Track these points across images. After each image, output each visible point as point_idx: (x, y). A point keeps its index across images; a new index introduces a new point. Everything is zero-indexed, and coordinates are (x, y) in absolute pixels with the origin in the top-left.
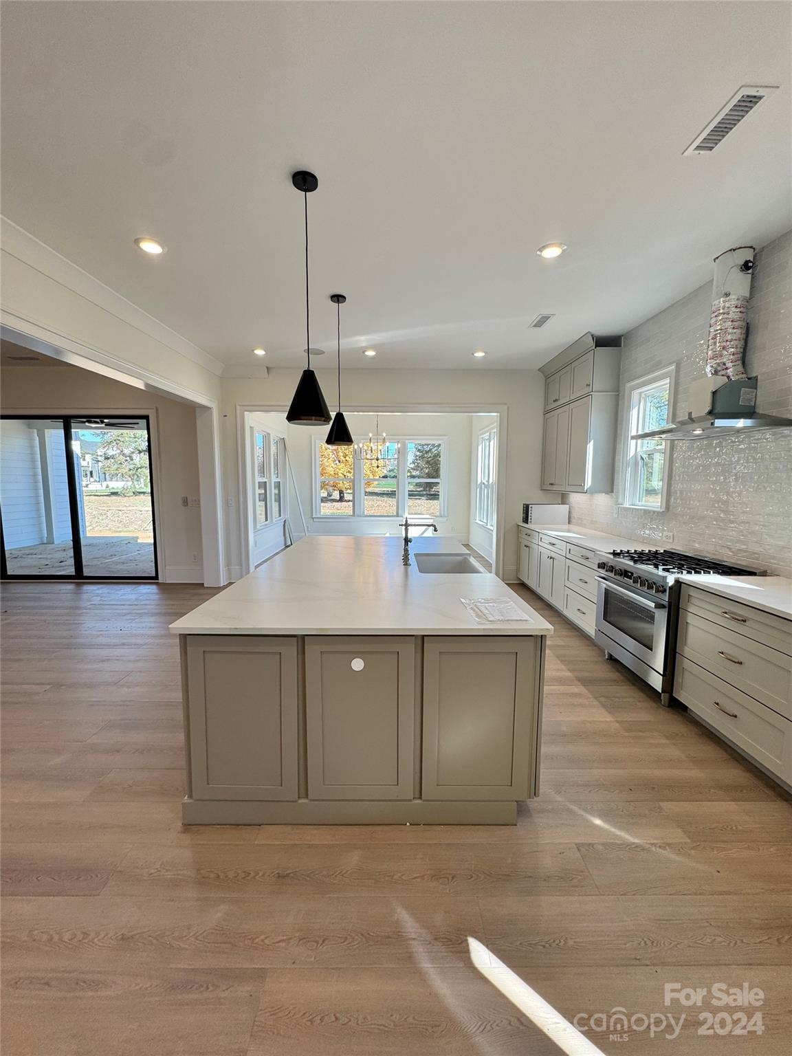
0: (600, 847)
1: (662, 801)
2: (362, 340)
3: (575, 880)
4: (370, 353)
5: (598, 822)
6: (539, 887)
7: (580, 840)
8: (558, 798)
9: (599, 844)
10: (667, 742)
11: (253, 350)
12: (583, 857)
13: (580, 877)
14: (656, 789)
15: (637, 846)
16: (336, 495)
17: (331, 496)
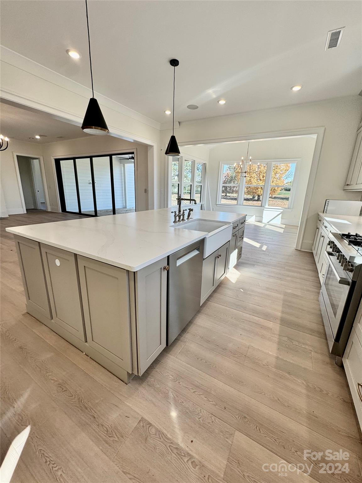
0: (153, 431)
1: (240, 431)
2: (212, 93)
3: (112, 439)
4: (222, 102)
5: (174, 414)
6: (90, 426)
7: (147, 417)
8: (170, 384)
9: (155, 428)
10: (304, 391)
11: (165, 112)
12: (136, 428)
13: (117, 439)
14: (246, 420)
15: (177, 448)
16: (256, 198)
17: (254, 198)
